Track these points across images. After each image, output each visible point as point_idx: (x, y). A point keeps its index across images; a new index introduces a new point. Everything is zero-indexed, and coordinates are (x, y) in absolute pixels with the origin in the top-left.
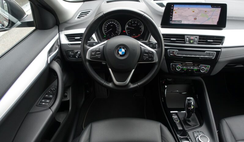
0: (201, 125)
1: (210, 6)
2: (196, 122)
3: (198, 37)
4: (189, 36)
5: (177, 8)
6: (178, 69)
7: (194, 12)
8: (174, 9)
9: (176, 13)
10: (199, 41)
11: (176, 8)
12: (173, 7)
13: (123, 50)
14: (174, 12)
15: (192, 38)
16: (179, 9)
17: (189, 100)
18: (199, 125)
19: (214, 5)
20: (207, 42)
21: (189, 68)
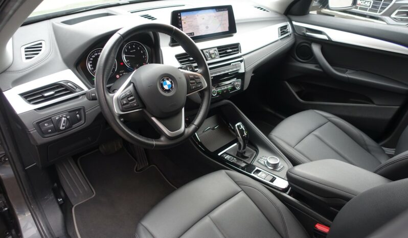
0: (257, 152)
1: (215, 10)
2: (251, 151)
3: (216, 49)
4: (207, 50)
5: (185, 17)
6: (214, 94)
7: (203, 19)
8: (182, 19)
9: (185, 23)
10: (220, 54)
11: (183, 17)
12: (180, 16)
13: (168, 82)
14: (183, 22)
15: (212, 51)
16: (187, 17)
17: (239, 127)
18: (255, 153)
19: (219, 9)
20: (226, 53)
21: (223, 89)
